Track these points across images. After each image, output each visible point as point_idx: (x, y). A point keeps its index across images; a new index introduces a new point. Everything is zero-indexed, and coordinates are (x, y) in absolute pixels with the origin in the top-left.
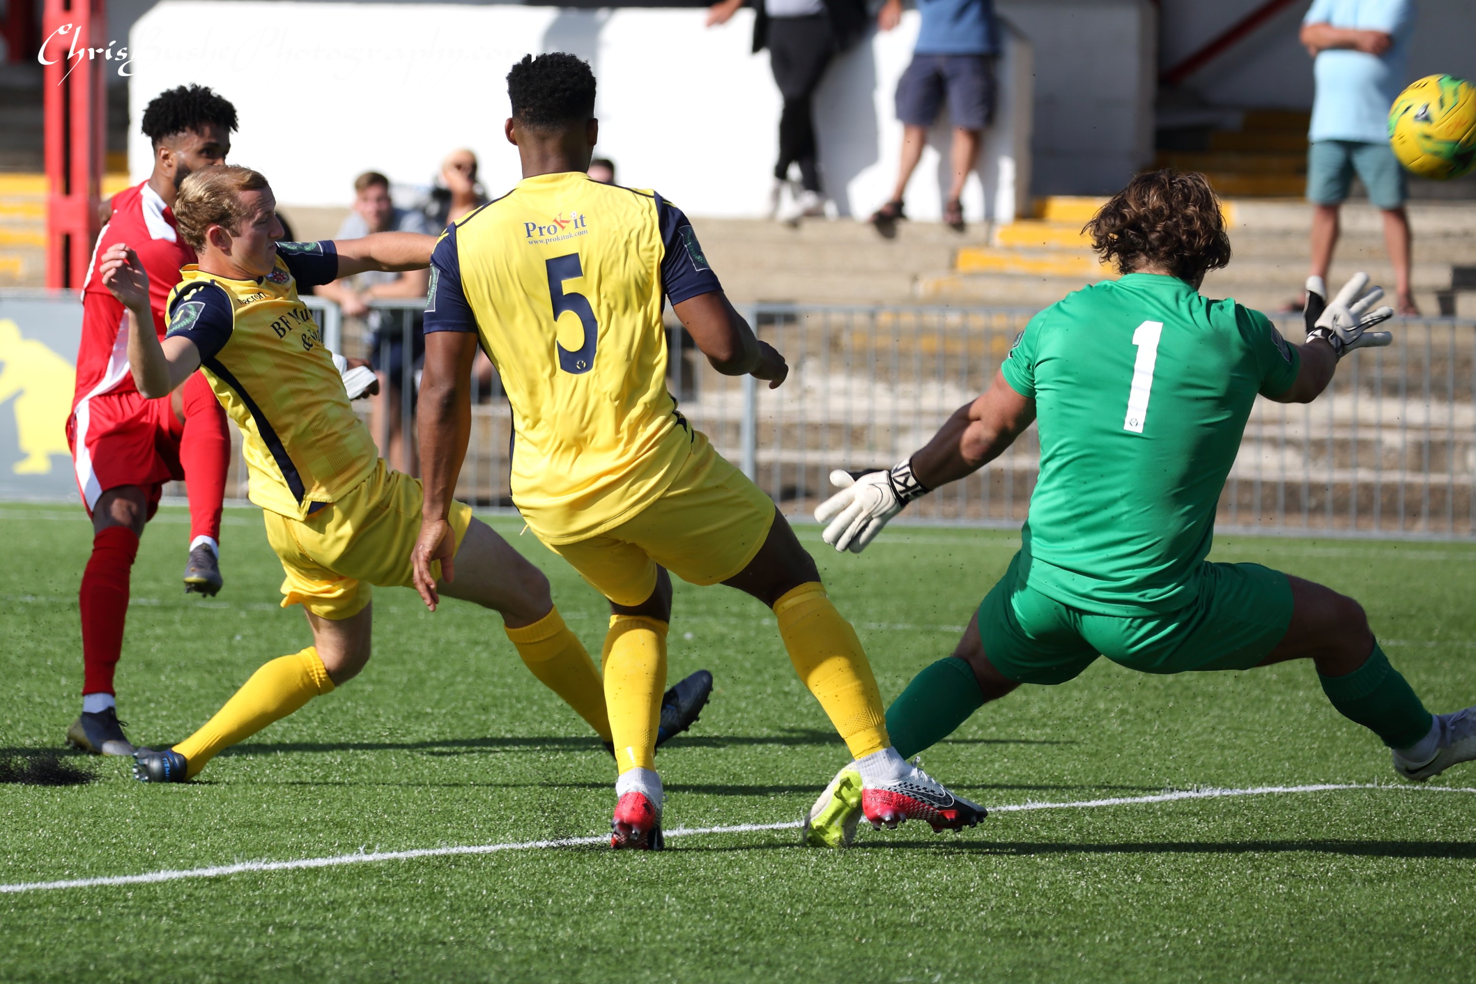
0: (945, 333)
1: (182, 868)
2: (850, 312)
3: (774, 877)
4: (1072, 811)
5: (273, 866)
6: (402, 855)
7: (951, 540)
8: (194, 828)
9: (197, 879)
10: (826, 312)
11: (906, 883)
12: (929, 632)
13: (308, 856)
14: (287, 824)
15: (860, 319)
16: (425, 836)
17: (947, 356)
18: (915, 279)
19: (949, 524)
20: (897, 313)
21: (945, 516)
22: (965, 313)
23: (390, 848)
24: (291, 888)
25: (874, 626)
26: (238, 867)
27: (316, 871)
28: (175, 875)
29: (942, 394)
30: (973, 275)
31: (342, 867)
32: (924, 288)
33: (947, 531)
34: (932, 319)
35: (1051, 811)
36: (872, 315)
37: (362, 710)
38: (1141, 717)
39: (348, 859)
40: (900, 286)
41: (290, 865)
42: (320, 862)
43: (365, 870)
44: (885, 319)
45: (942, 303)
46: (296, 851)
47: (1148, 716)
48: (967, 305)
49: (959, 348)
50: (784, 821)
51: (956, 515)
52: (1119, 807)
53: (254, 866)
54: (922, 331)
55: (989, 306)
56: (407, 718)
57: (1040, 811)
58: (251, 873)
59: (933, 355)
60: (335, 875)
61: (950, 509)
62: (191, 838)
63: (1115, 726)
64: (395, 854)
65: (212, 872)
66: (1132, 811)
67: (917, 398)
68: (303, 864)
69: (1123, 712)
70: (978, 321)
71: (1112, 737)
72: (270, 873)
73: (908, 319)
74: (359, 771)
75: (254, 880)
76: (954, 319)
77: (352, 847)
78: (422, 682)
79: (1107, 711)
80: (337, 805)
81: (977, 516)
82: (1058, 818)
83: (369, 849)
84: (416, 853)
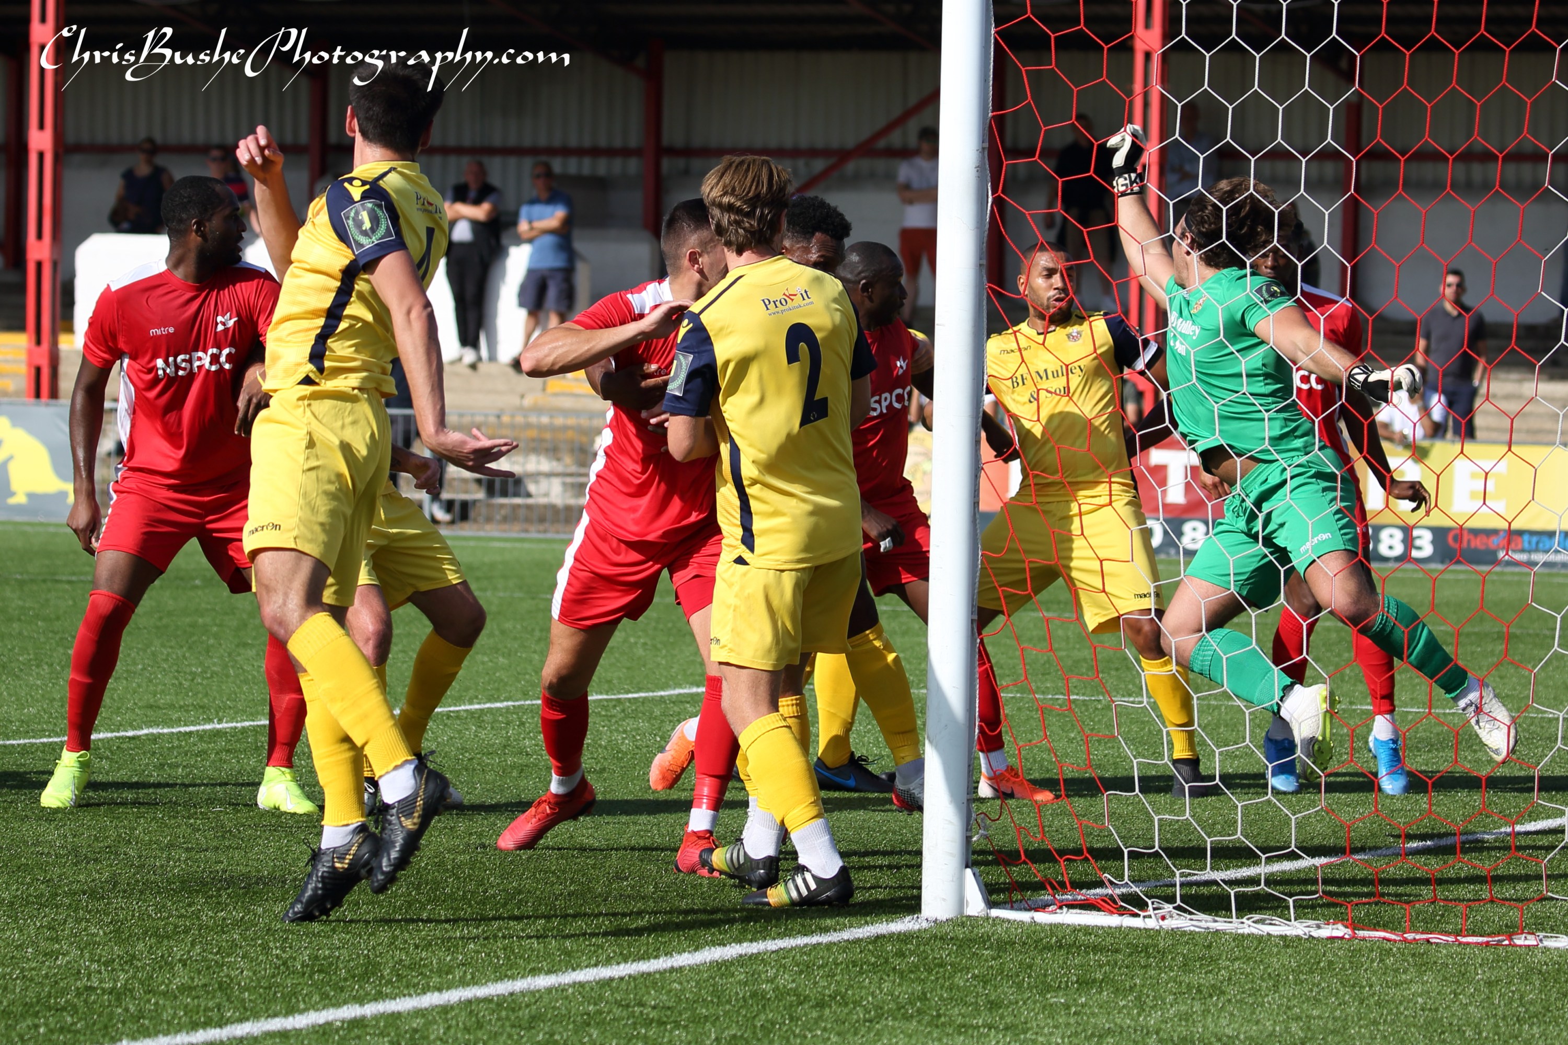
0: (541, 428)
1: (112, 731)
2: (486, 415)
3: (452, 738)
4: (619, 700)
5: (166, 731)
6: (239, 725)
7: (543, 546)
8: (119, 708)
9: (122, 737)
10: (473, 415)
11: (527, 742)
12: (533, 599)
13: (185, 725)
14: (172, 706)
15: (492, 419)
16: (252, 714)
17: (542, 440)
18: (522, 396)
19: (541, 536)
20: (513, 416)
21: (539, 532)
22: (551, 417)
23: (231, 721)
24: (176, 743)
25: (501, 594)
26: (145, 731)
27: (191, 733)
28: (109, 735)
29: (538, 463)
30: (556, 395)
31: (205, 731)
32: (528, 402)
33: (540, 541)
34: (533, 419)
35: (607, 700)
36: (499, 417)
37: (211, 641)
38: (654, 646)
39: (208, 727)
40: (516, 401)
41: (174, 730)
42: (192, 728)
43: (217, 733)
44: (506, 419)
45: (538, 410)
46: (178, 722)
47: (659, 646)
48: (554, 411)
49: (548, 436)
50: (455, 705)
51: (545, 531)
52: (645, 698)
53: (155, 731)
54: (528, 426)
55: (565, 412)
56: (238, 646)
57: (601, 700)
58: (152, 734)
59: (533, 440)
60: (201, 736)
61: (541, 528)
62: (117, 714)
63: (640, 652)
64: (234, 724)
65: (130, 733)
66: (653, 700)
67: (524, 464)
68: (183, 729)
69: (645, 644)
70: (559, 421)
71: (639, 658)
72: (163, 734)
73: (519, 419)
74: (212, 677)
75: (154, 738)
76: (545, 420)
77: (210, 720)
78: (245, 625)
79: (636, 643)
80: (200, 696)
81: (558, 532)
82: (611, 704)
83: (220, 721)
84: (247, 724)
